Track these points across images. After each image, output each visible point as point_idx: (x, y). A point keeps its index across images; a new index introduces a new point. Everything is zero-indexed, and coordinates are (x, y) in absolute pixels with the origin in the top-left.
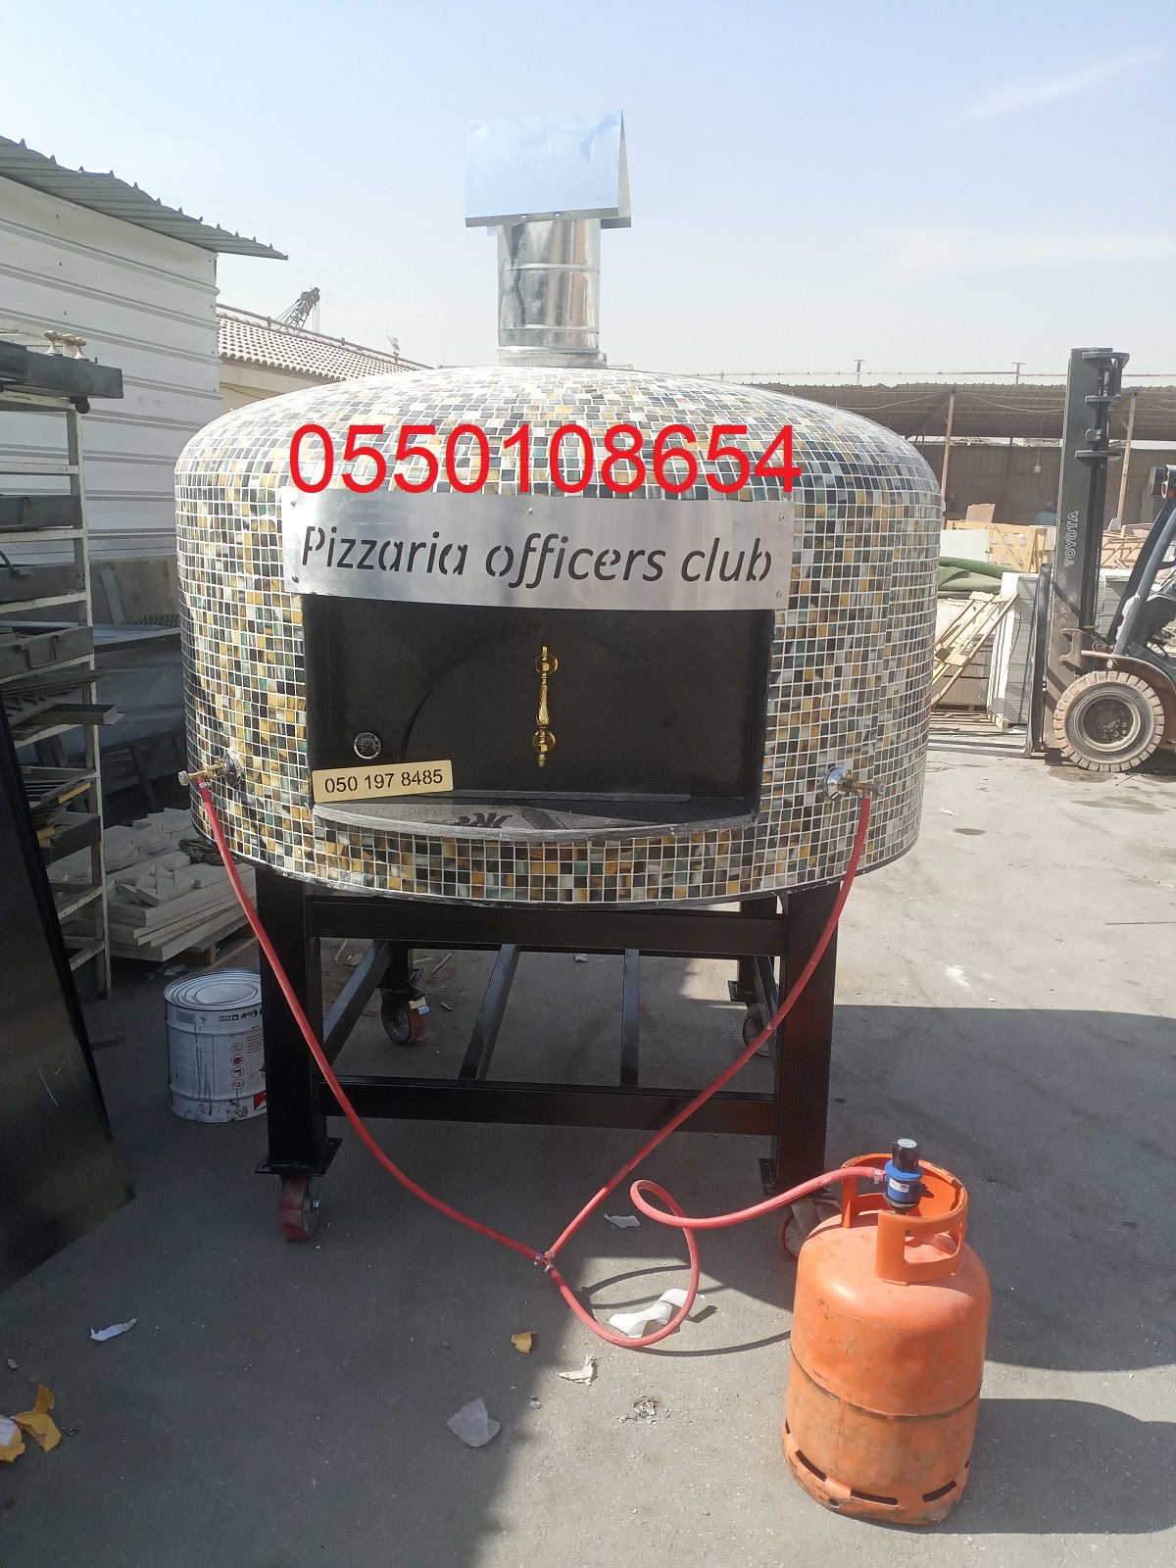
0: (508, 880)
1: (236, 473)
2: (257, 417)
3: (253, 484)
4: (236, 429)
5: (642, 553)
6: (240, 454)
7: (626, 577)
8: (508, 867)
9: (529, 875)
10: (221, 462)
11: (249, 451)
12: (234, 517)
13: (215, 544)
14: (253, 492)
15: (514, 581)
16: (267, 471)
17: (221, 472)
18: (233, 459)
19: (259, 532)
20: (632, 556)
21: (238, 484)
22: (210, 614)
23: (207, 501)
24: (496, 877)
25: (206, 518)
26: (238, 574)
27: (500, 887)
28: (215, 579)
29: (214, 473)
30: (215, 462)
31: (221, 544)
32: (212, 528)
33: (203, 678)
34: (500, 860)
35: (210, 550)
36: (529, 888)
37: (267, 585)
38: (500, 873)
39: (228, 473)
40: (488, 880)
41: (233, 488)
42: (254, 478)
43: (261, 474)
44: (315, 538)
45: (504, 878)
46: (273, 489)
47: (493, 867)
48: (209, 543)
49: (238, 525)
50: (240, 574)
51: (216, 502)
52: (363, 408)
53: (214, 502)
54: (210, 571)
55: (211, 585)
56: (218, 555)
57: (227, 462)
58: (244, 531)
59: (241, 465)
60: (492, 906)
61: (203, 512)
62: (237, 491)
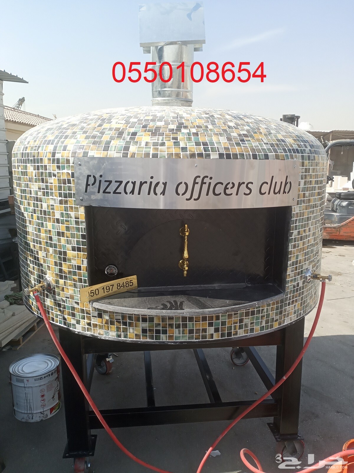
0: (185, 332)
1: (48, 151)
2: (55, 126)
3: (57, 156)
4: (44, 132)
5: (244, 183)
6: (49, 142)
7: (237, 194)
8: (185, 326)
9: (194, 329)
10: (39, 147)
11: (54, 141)
12: (48, 171)
13: (37, 184)
14: (58, 160)
15: (189, 197)
16: (65, 150)
17: (39, 151)
18: (46, 145)
19: (61, 178)
20: (240, 185)
21: (50, 156)
22: (35, 216)
23: (33, 164)
24: (179, 331)
25: (32, 172)
26: (50, 197)
27: (181, 335)
28: (37, 199)
29: (36, 151)
30: (36, 147)
31: (41, 183)
32: (36, 176)
33: (32, 244)
34: (181, 323)
35: (34, 187)
36: (194, 334)
37: (66, 202)
38: (181, 329)
39: (44, 151)
40: (176, 332)
41: (47, 158)
42: (58, 153)
43: (62, 151)
44: (91, 180)
45: (183, 331)
46: (69, 158)
47: (178, 326)
48: (34, 183)
49: (50, 175)
50: (52, 197)
51: (38, 164)
52: (107, 121)
53: (36, 164)
54: (35, 196)
55: (36, 202)
56: (39, 189)
57: (43, 147)
58: (53, 178)
59: (51, 148)
60: (177, 343)
61: (30, 168)
62: (49, 159)
